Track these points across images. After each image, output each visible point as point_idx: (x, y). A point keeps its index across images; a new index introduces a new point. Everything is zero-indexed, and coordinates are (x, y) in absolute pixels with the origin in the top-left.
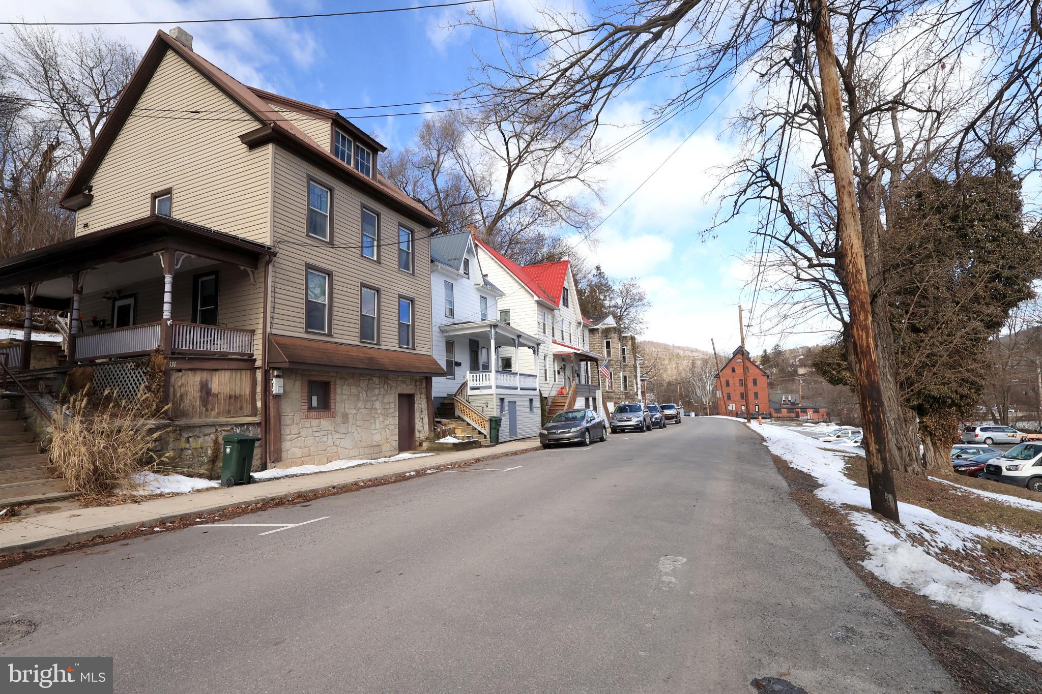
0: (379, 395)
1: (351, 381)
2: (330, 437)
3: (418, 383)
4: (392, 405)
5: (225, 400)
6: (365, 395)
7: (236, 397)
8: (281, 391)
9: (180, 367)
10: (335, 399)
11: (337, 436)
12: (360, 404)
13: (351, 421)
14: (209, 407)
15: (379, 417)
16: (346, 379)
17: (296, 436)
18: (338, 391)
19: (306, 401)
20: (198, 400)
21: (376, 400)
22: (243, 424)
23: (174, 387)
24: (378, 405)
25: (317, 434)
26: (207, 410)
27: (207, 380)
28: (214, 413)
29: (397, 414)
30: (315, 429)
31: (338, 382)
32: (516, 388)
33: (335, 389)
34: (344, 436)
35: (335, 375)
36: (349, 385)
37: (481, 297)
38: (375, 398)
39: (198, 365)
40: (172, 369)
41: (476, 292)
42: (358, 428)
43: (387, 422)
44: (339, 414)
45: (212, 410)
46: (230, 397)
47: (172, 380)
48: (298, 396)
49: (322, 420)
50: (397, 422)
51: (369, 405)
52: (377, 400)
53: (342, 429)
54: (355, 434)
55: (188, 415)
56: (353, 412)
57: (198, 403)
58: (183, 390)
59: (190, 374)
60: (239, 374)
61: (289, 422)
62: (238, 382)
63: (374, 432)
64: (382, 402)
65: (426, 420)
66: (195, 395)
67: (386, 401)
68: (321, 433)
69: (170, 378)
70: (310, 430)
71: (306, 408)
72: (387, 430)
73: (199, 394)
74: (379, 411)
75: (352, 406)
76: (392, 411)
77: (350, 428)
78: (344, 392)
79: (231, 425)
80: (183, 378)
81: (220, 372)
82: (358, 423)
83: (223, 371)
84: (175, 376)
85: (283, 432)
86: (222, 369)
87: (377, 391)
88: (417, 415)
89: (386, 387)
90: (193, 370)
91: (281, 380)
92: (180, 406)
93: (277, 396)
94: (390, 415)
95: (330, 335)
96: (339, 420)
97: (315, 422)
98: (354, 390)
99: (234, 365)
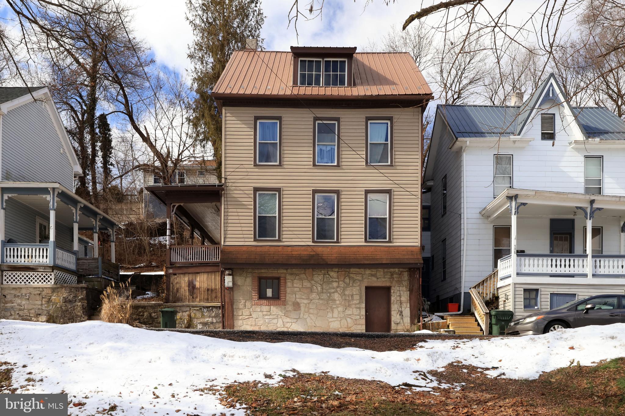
0: (338, 287)
1: (303, 276)
2: (280, 320)
3: (395, 276)
4: (357, 297)
5: (204, 292)
6: (319, 288)
7: (212, 290)
8: (231, 285)
9: (175, 272)
10: (286, 291)
11: (288, 320)
12: (314, 295)
13: (302, 308)
14: (195, 296)
15: (337, 307)
16: (297, 275)
17: (247, 317)
18: (289, 284)
19: (257, 292)
20: (187, 291)
21: (334, 293)
22: (210, 307)
23: (173, 284)
24: (336, 296)
25: (266, 317)
26: (193, 298)
27: (192, 280)
28: (198, 300)
29: (363, 305)
30: (264, 313)
31: (288, 277)
32: (585, 275)
33: (285, 283)
34: (295, 320)
35: (285, 271)
36: (301, 279)
37: (586, 157)
38: (333, 291)
39: (186, 270)
40: (170, 274)
41: (576, 153)
42: (311, 315)
43: (348, 312)
44: (290, 303)
45: (196, 298)
46: (208, 290)
47: (172, 279)
48: (249, 288)
49: (272, 307)
50: (363, 312)
51: (324, 296)
52: (337, 292)
53: (294, 315)
54: (308, 320)
55: (181, 300)
56: (306, 301)
57: (187, 294)
58: (178, 286)
59: (182, 276)
60: (214, 275)
61: (241, 307)
62: (213, 281)
63: (330, 320)
64: (343, 294)
65: (407, 312)
66: (185, 288)
67: (347, 293)
68: (271, 317)
69: (170, 279)
70: (260, 314)
71: (257, 297)
72: (349, 320)
73: (187, 288)
74: (338, 302)
75: (303, 297)
76: (355, 302)
77: (302, 315)
78: (295, 285)
79: (200, 306)
80: (178, 278)
81: (200, 274)
82: (311, 311)
83: (202, 274)
84: (173, 278)
85: (235, 313)
86: (201, 273)
87: (335, 284)
88: (394, 308)
89: (347, 280)
90: (184, 274)
91: (231, 277)
92: (177, 295)
93: (229, 289)
94: (353, 306)
95: (279, 240)
96: (290, 307)
97: (265, 308)
98: (306, 284)
99: (208, 269)
